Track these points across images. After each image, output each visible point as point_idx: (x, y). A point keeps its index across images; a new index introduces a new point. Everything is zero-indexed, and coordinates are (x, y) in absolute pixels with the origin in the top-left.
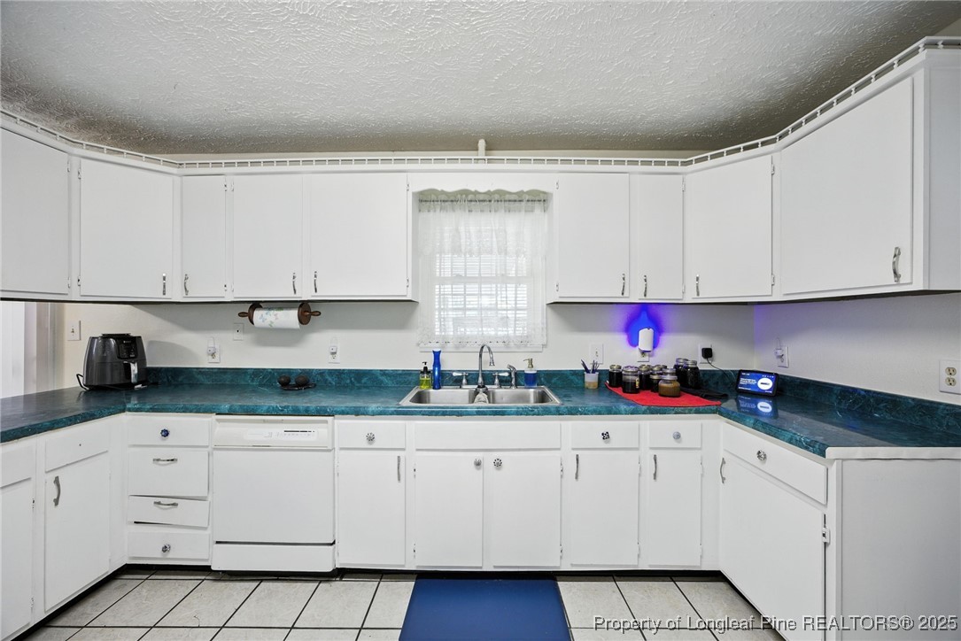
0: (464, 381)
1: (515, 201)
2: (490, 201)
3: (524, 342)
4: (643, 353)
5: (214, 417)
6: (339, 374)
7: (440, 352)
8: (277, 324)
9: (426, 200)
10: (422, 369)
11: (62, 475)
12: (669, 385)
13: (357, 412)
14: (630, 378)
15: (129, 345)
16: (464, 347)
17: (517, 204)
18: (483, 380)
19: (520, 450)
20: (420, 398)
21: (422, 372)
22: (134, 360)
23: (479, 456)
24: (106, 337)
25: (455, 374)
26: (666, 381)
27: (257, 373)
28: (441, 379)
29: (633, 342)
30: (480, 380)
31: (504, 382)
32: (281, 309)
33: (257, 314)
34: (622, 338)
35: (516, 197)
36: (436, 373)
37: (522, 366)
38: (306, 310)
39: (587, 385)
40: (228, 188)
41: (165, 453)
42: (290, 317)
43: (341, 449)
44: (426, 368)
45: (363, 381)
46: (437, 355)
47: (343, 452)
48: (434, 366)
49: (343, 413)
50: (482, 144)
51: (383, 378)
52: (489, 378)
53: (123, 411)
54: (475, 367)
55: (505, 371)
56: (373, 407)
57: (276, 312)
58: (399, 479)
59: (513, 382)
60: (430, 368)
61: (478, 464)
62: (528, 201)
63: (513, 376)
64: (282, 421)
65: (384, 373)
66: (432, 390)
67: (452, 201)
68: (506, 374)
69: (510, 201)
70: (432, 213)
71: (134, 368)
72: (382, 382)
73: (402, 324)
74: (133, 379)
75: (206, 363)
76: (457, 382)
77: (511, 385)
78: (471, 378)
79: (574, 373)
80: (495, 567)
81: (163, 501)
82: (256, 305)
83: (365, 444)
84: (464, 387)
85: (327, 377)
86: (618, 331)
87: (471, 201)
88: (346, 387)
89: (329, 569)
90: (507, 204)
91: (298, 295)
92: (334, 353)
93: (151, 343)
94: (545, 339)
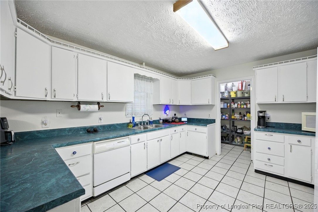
0: (139, 124)
5: (94, 143)
10: (129, 122)
23: (157, 139)
25: (137, 123)
30: (142, 124)
32: (90, 104)
34: (164, 112)
36: (134, 123)
39: (160, 122)
41: (73, 161)
42: (94, 107)
44: (130, 122)
45: (112, 128)
46: (133, 118)
51: (117, 126)
57: (89, 106)
59: (148, 124)
60: (132, 122)
61: (158, 141)
64: (116, 140)
65: (117, 124)
68: (147, 122)
73: (121, 110)
75: (41, 128)
76: (137, 125)
79: (157, 120)
82: (79, 103)
84: (139, 126)
91: (104, 100)
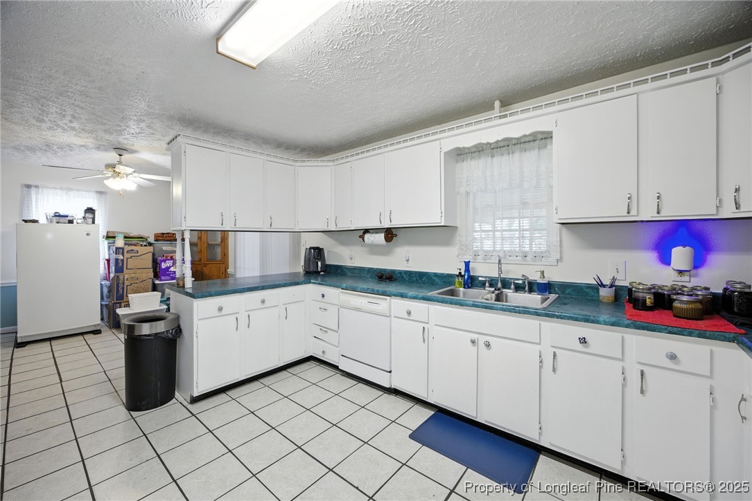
0: (487, 284)
1: (530, 141)
2: (508, 146)
3: (538, 256)
4: (681, 272)
5: (340, 290)
6: (410, 273)
7: (469, 262)
8: (375, 242)
9: (460, 154)
11: (288, 306)
12: (684, 306)
13: (402, 296)
14: (641, 295)
15: (318, 252)
16: (490, 259)
17: (532, 143)
18: (500, 285)
19: (505, 338)
20: (452, 293)
21: (458, 276)
22: (320, 259)
23: (474, 337)
24: (311, 248)
25: (480, 279)
26: (682, 302)
27: (370, 270)
28: (471, 282)
29: (665, 259)
30: (499, 285)
31: (518, 288)
32: (377, 233)
33: (367, 236)
34: (650, 257)
35: (531, 138)
36: (466, 277)
37: (535, 277)
38: (390, 234)
39: (601, 298)
40: (352, 168)
41: (323, 306)
42: (380, 238)
43: (395, 317)
44: (460, 273)
45: (423, 279)
46: (467, 264)
47: (396, 319)
48: (465, 272)
49: (395, 295)
50: (497, 104)
52: (506, 284)
53: (310, 283)
54: (495, 274)
55: (519, 279)
56: (411, 293)
57: (374, 235)
58: (424, 341)
59: (527, 289)
60: (463, 273)
61: (473, 342)
62: (542, 139)
63: (526, 284)
64: (370, 297)
65: (436, 275)
66: (462, 289)
67: (480, 151)
68: (520, 282)
69: (525, 142)
70: (465, 163)
71: (319, 264)
72: (434, 281)
73: (447, 242)
74: (319, 270)
75: (349, 263)
76: (483, 285)
77: (525, 291)
78: (492, 282)
79: (589, 286)
80: (486, 421)
81: (323, 329)
82: (367, 231)
83: (406, 316)
84: (487, 289)
85: (404, 275)
86: (646, 248)
87: (494, 149)
88: (413, 282)
89: (387, 386)
90: (522, 145)
91: (382, 224)
92: (408, 260)
93: (329, 252)
94: (559, 254)
